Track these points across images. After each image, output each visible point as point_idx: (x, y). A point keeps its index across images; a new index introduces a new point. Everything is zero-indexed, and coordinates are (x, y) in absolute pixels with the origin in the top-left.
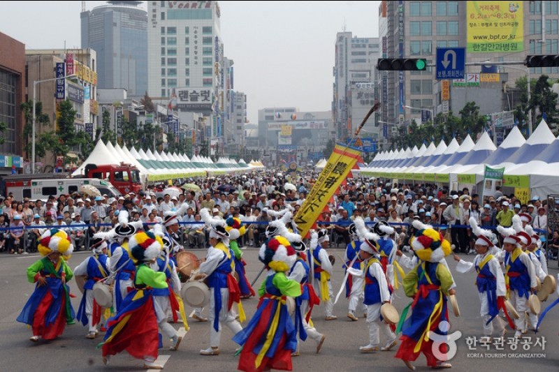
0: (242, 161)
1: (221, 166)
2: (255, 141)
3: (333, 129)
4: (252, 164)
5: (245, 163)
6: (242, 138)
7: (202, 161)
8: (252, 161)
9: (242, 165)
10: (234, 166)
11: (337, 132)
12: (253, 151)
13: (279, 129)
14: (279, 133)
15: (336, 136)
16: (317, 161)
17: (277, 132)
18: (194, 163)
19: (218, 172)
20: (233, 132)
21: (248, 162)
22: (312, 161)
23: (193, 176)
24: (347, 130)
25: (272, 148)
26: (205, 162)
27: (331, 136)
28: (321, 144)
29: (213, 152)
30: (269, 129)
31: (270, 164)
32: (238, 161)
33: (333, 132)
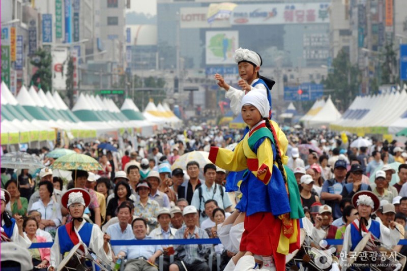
0: (129, 104)
1: (85, 116)
2: (148, 55)
3: (345, 25)
4: (152, 113)
5: (136, 109)
6: (121, 47)
7: (42, 105)
8: (151, 106)
9: (129, 115)
10: (114, 116)
11: (355, 33)
12: (149, 81)
13: (205, 25)
14: (209, 35)
15: (352, 42)
16: (306, 107)
17: (203, 32)
18: (28, 108)
19: (83, 132)
20: (97, 32)
21: (141, 106)
22: (291, 107)
23: (30, 140)
24: (381, 27)
25: (192, 74)
26: (50, 106)
27: (339, 42)
28: (312, 63)
29: (59, 81)
30: (184, 25)
31: (190, 114)
32: (119, 104)
33: (344, 33)
